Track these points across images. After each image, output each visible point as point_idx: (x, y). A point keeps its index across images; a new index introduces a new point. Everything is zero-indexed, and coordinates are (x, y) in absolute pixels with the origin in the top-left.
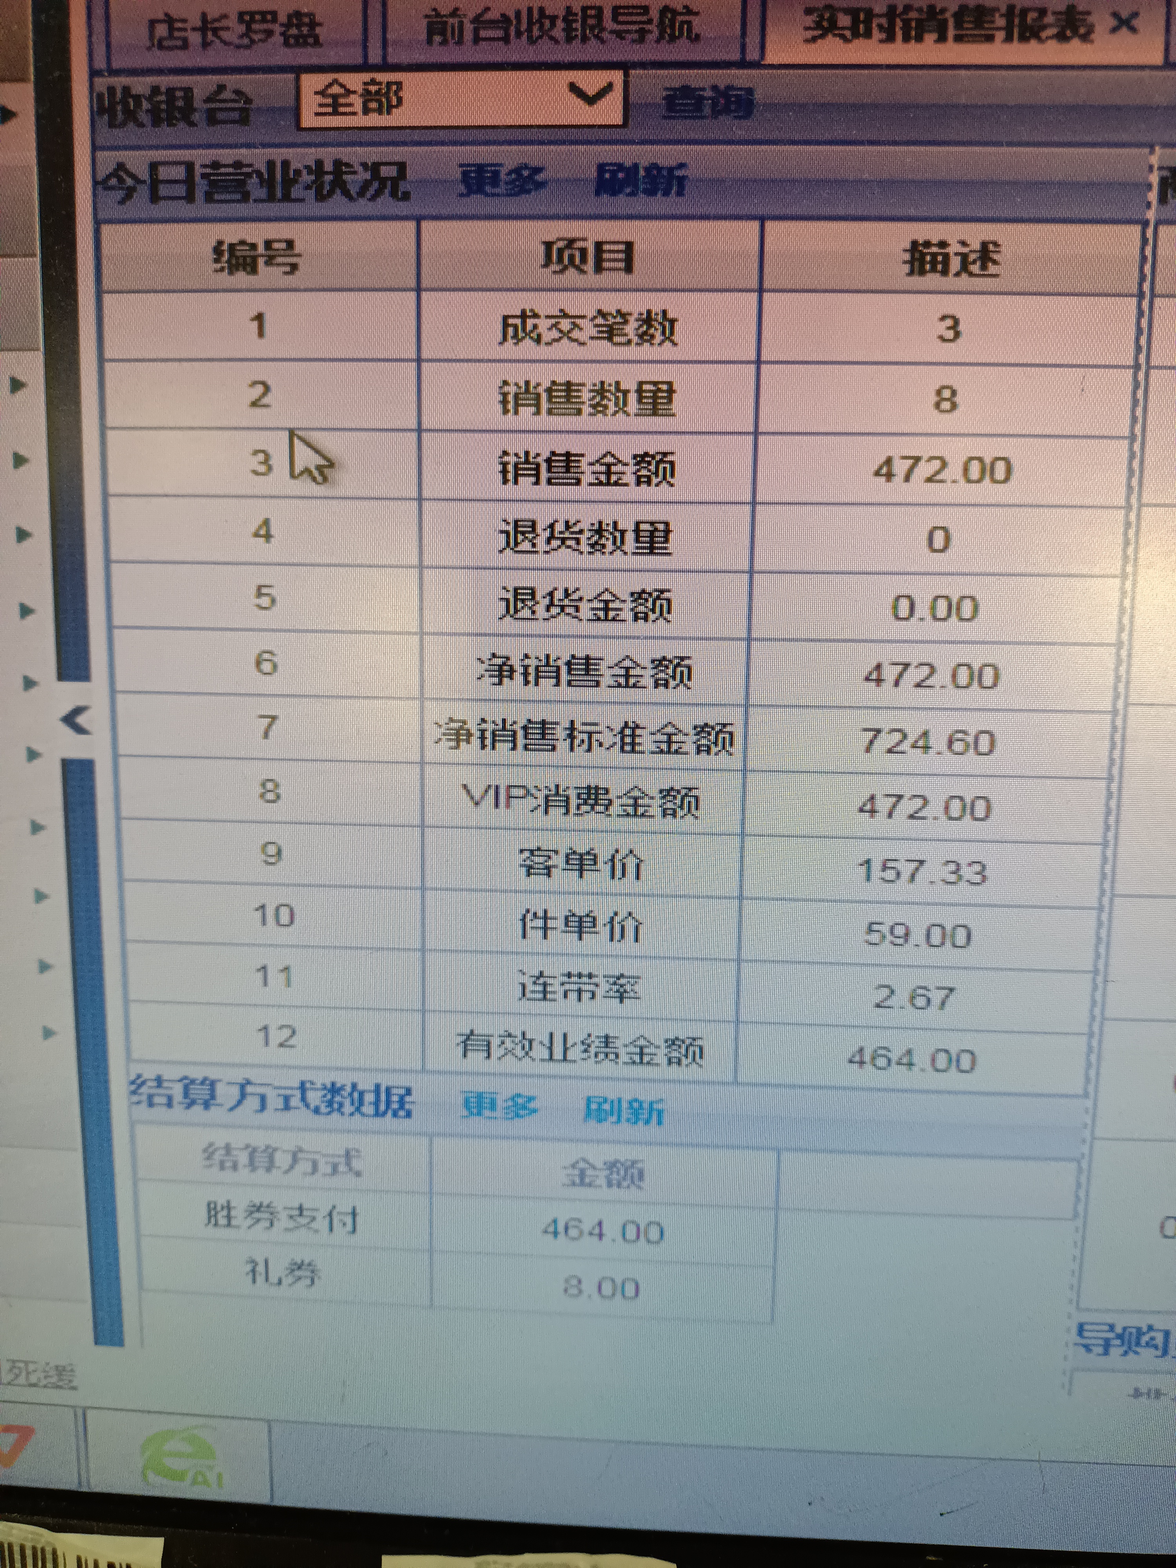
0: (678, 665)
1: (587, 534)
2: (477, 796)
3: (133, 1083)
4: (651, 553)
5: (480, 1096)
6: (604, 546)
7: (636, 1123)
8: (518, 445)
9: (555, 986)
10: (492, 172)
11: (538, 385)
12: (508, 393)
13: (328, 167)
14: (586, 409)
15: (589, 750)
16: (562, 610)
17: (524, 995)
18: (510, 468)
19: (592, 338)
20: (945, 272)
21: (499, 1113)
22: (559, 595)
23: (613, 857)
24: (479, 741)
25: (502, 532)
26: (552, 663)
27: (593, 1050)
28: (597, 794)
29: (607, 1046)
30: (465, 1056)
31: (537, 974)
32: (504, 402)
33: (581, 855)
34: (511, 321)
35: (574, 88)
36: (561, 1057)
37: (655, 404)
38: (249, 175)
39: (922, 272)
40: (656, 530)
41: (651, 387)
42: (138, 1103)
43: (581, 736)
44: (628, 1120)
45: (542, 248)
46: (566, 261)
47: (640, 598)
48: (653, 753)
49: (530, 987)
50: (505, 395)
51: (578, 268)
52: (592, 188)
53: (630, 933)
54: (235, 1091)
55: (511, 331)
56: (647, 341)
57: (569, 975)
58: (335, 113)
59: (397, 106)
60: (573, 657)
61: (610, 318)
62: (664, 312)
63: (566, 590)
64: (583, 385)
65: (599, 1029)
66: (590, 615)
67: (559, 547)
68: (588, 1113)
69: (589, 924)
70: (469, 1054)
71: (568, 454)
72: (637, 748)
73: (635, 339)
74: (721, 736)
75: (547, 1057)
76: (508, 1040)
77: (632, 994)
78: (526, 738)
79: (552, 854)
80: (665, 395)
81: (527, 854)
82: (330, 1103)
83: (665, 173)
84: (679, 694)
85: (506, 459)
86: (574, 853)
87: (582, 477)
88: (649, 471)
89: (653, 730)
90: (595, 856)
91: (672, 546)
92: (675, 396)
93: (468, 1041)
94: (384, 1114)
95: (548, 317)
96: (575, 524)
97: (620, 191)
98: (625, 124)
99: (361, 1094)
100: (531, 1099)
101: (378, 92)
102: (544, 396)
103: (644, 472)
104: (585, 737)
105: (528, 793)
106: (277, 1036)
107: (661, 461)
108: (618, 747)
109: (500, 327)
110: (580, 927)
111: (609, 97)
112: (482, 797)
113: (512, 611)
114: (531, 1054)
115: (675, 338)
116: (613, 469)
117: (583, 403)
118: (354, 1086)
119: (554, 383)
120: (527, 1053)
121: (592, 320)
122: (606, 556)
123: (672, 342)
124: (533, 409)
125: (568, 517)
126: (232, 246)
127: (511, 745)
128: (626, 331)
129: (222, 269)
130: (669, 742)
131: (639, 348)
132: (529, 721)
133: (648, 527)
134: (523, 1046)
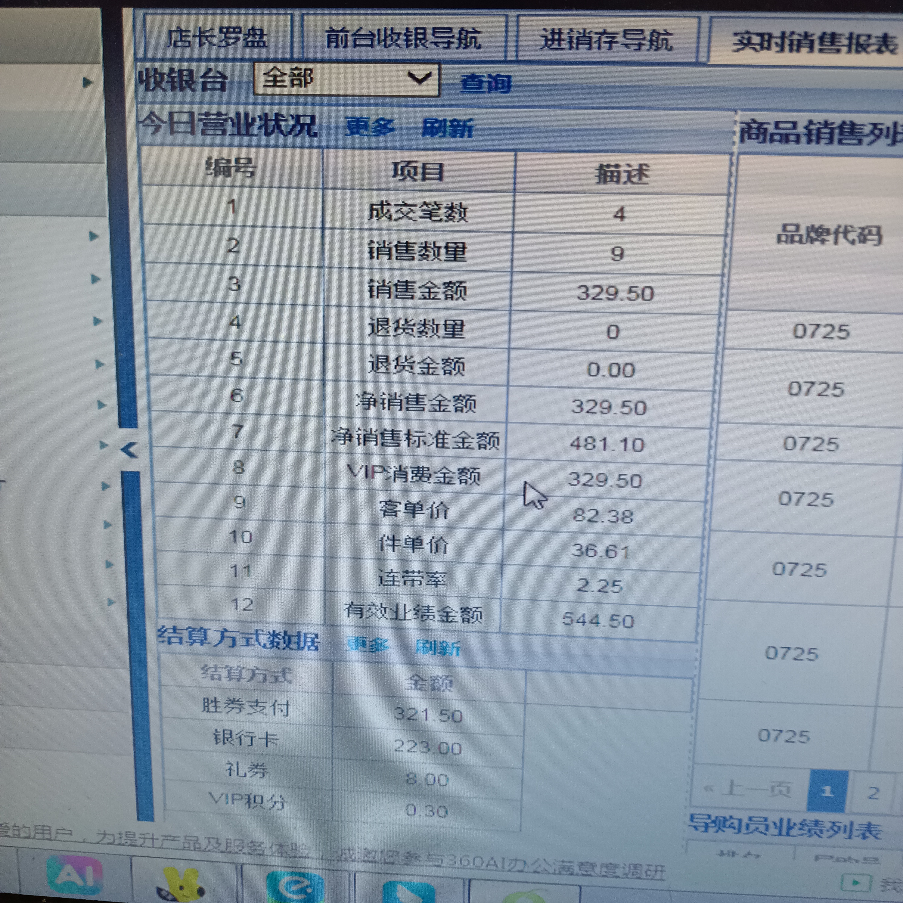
0: (468, 399)
1: (418, 326)
2: (355, 472)
3: (159, 630)
4: (453, 337)
5: (357, 639)
6: (427, 333)
7: (444, 654)
8: (378, 277)
9: (399, 578)
10: (364, 121)
13: (271, 116)
14: (417, 257)
15: (419, 446)
16: (404, 368)
17: (382, 583)
18: (375, 289)
19: (421, 217)
20: (618, 182)
21: (368, 648)
22: (402, 359)
23: (432, 506)
24: (357, 441)
25: (370, 324)
26: (398, 398)
27: (420, 614)
28: (423, 471)
29: (428, 612)
30: (348, 616)
31: (389, 571)
32: (371, 252)
33: (414, 505)
34: (374, 207)
35: (410, 75)
36: (402, 617)
37: (455, 255)
38: (226, 120)
39: (605, 182)
40: (456, 324)
41: (453, 245)
42: (163, 642)
43: (413, 439)
44: (439, 653)
45: (392, 166)
46: (406, 174)
47: (447, 362)
48: (454, 448)
49: (385, 578)
50: (372, 248)
51: (412, 178)
52: (421, 131)
53: (441, 548)
54: (219, 635)
55: (375, 213)
56: (451, 220)
57: (407, 572)
58: (275, 86)
59: (309, 83)
60: (410, 394)
61: (430, 206)
62: (461, 204)
63: (406, 357)
64: (415, 243)
65: (424, 602)
66: (419, 371)
67: (402, 333)
68: (418, 649)
69: (418, 544)
70: (351, 615)
71: (407, 282)
72: (445, 445)
73: (445, 219)
74: (492, 439)
76: (372, 608)
77: (442, 583)
78: (383, 439)
79: (398, 504)
80: (461, 249)
81: (383, 504)
82: (272, 642)
83: (461, 124)
84: (470, 416)
85: (372, 284)
86: (410, 503)
87: (415, 294)
88: (452, 291)
89: (455, 436)
90: (422, 505)
91: (465, 333)
92: (466, 250)
93: (350, 608)
94: (303, 648)
95: (396, 205)
96: (411, 321)
97: (436, 135)
98: (439, 96)
99: (290, 637)
100: (386, 641)
101: (299, 75)
102: (394, 250)
103: (449, 292)
104: (416, 439)
105: (384, 470)
106: (242, 605)
107: (459, 286)
108: (435, 445)
109: (369, 210)
110: (413, 545)
111: (430, 80)
112: (359, 472)
113: (375, 368)
114: (386, 615)
115: (466, 218)
116: (432, 290)
117: (415, 253)
118: (286, 633)
119: (399, 242)
120: (383, 615)
121: (420, 207)
122: (429, 339)
123: (465, 220)
124: (388, 257)
125: (406, 317)
126: (216, 161)
127: (375, 443)
128: (439, 214)
129: (211, 174)
130: (463, 442)
131: (446, 223)
132: (385, 430)
133: (451, 323)
134: (381, 611)
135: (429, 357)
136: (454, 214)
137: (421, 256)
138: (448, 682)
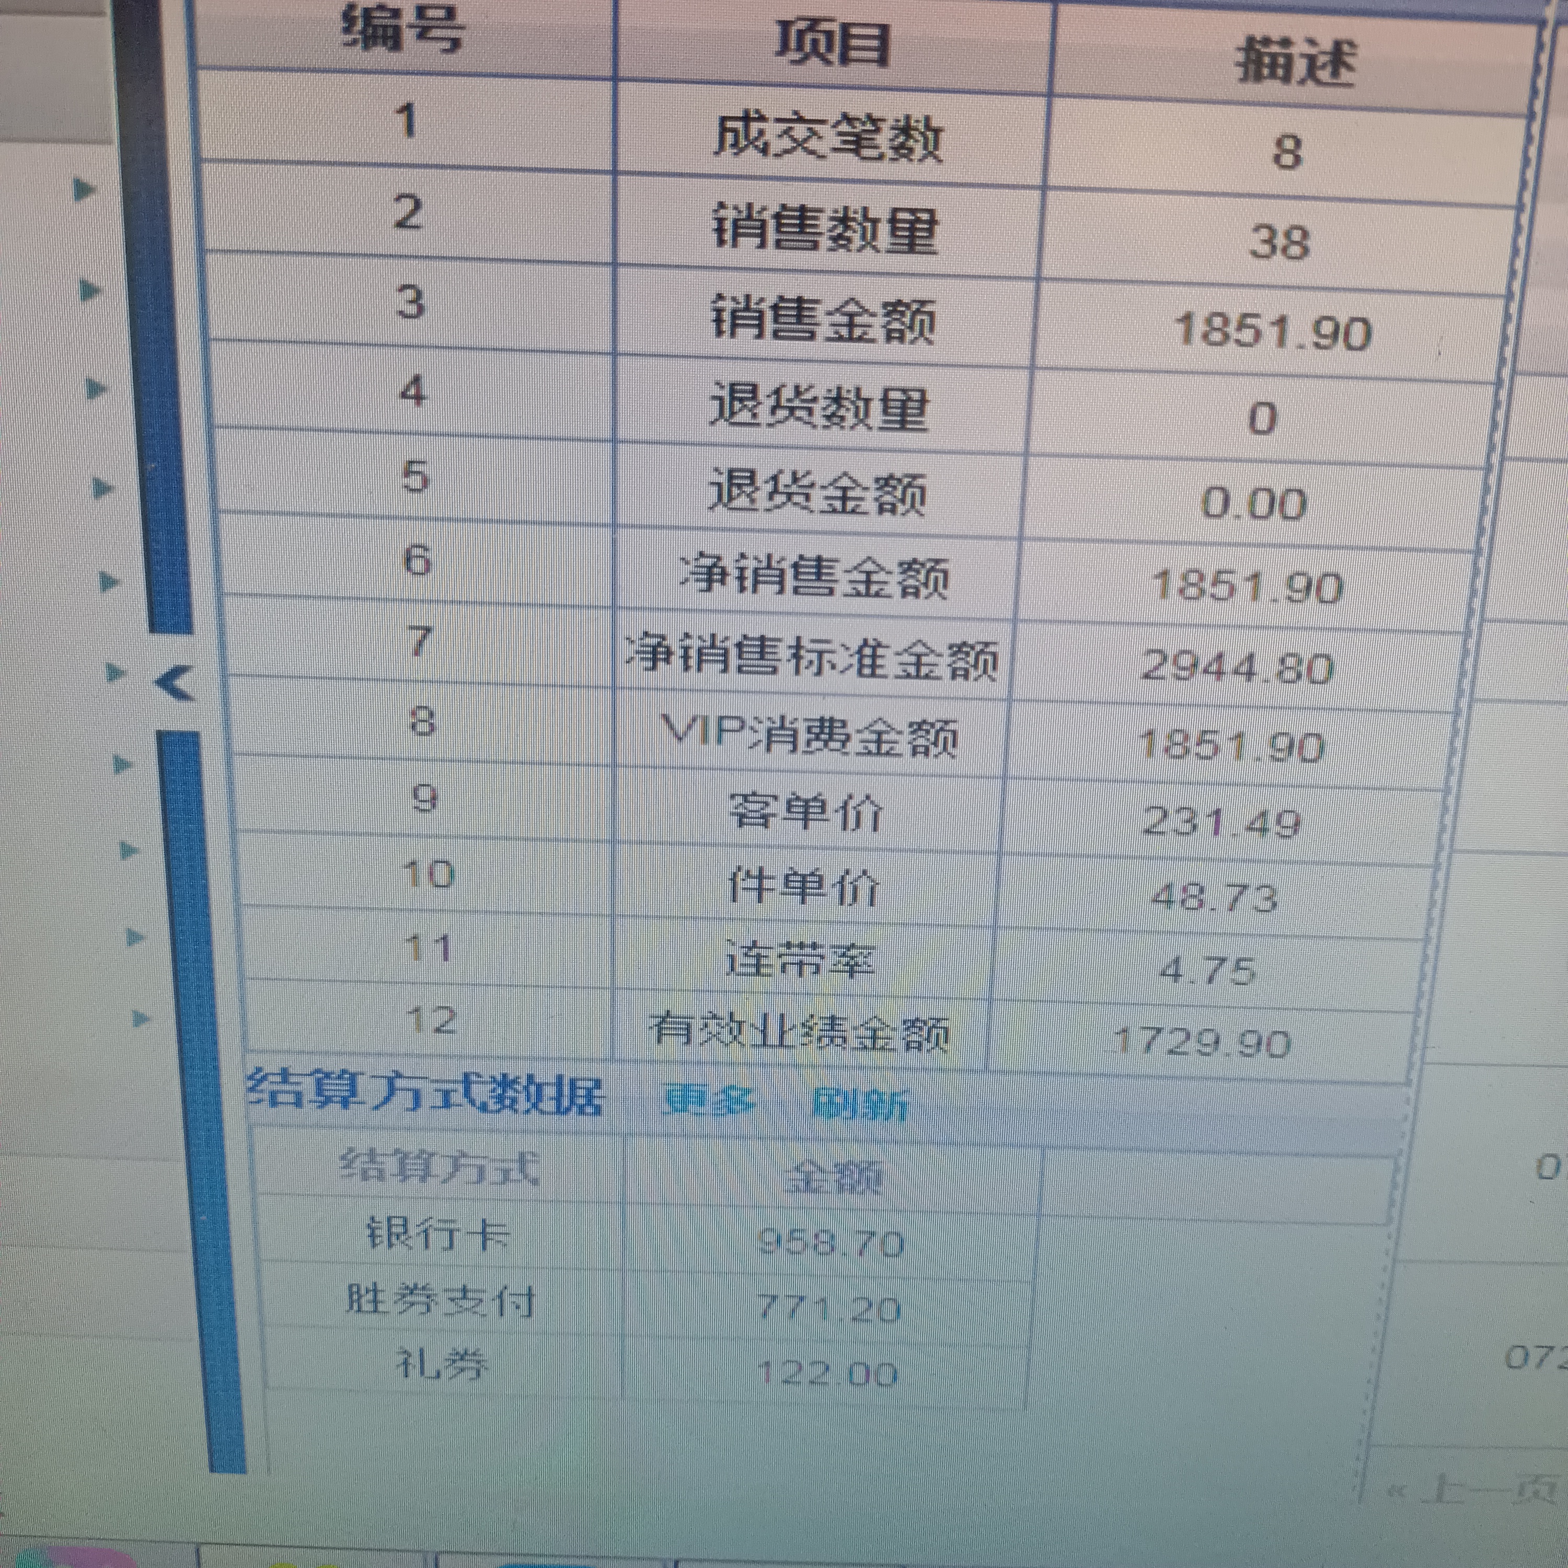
0: (932, 569)
1: (822, 403)
2: (680, 727)
3: (250, 1078)
4: (903, 428)
5: (685, 1088)
6: (843, 418)
7: (874, 1118)
8: (736, 287)
9: (772, 959)
11: (764, 209)
12: (725, 219)
14: (825, 242)
15: (819, 672)
16: (789, 499)
17: (732, 970)
18: (726, 316)
19: (836, 150)
20: (1286, 78)
21: (708, 1108)
22: (785, 479)
23: (846, 803)
24: (681, 661)
25: (714, 398)
26: (774, 564)
27: (816, 1033)
28: (831, 727)
29: (832, 1029)
30: (659, 1041)
31: (750, 944)
32: (720, 230)
33: (807, 801)
34: (729, 124)
36: (777, 1042)
37: (912, 237)
39: (1258, 78)
40: (910, 399)
41: (908, 216)
42: (258, 1101)
43: (807, 657)
44: (864, 1116)
45: (777, 30)
46: (808, 48)
47: (887, 484)
48: (897, 677)
49: (740, 959)
50: (721, 221)
51: (821, 57)
53: (864, 894)
54: (382, 1085)
55: (729, 137)
56: (904, 156)
57: (789, 945)
60: (801, 557)
61: (857, 124)
62: (927, 119)
63: (794, 473)
64: (820, 211)
65: (824, 1008)
66: (824, 505)
67: (787, 418)
68: (816, 1108)
69: (816, 885)
70: (664, 1038)
71: (800, 300)
72: (879, 671)
73: (890, 154)
74: (982, 658)
75: (760, 1042)
76: (712, 1023)
77: (865, 968)
78: (740, 657)
79: (770, 800)
80: (926, 226)
81: (739, 800)
82: (500, 1099)
84: (933, 605)
85: (720, 304)
86: (798, 799)
87: (818, 330)
88: (903, 323)
89: (900, 650)
90: (824, 803)
91: (928, 419)
92: (937, 229)
93: (663, 1023)
94: (568, 1110)
95: (779, 120)
96: (807, 390)
99: (539, 1087)
100: (748, 1091)
102: (771, 224)
103: (896, 325)
104: (814, 656)
105: (746, 726)
106: (431, 1020)
107: (918, 311)
108: (854, 670)
109: (716, 130)
110: (803, 888)
112: (687, 731)
113: (725, 499)
114: (740, 1038)
115: (939, 153)
116: (858, 320)
117: (820, 234)
118: (530, 1078)
119: (784, 207)
120: (735, 1037)
121: (834, 126)
122: (847, 431)
123: (936, 157)
124: (757, 241)
125: (798, 381)
126: (367, 12)
127: (721, 666)
128: (878, 142)
129: (355, 42)
130: (918, 664)
131: (895, 165)
132: (745, 637)
133: (897, 395)
134: (731, 1029)
135: (845, 474)
136: (911, 143)
137: (835, 239)
138: (872, 1174)
